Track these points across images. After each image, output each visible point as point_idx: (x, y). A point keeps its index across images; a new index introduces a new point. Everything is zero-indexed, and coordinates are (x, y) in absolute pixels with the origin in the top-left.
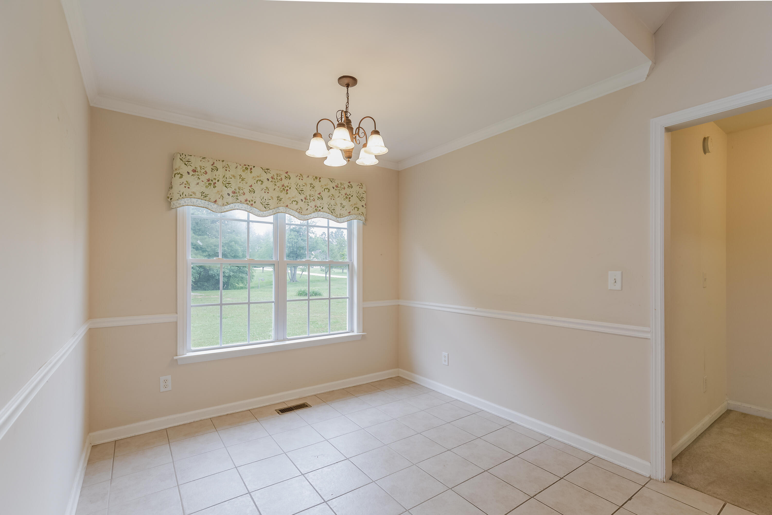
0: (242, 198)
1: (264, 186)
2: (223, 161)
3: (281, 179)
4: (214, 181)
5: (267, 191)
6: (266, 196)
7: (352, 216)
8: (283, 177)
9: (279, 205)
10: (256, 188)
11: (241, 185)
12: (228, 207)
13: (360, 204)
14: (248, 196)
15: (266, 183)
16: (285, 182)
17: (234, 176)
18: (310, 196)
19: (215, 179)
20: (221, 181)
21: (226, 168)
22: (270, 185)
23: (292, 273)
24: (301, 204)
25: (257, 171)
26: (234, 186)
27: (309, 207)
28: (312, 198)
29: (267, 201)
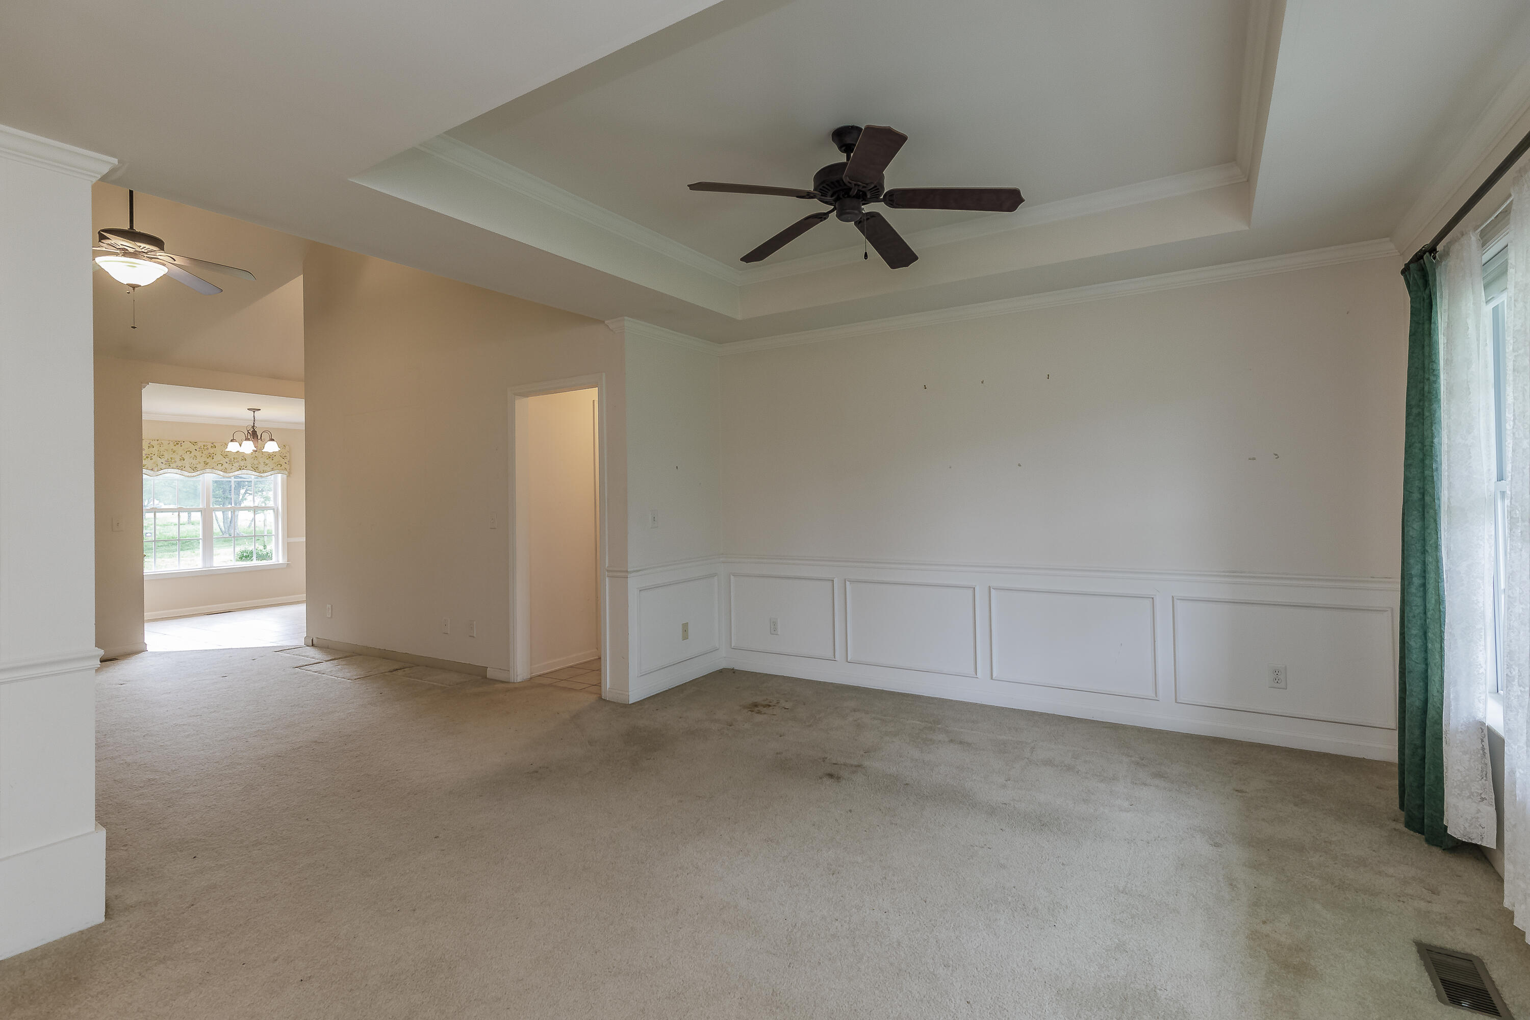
0: (173, 465)
1: (192, 455)
2: (158, 440)
3: (208, 449)
4: (151, 455)
5: (195, 458)
6: (194, 462)
7: (276, 471)
8: (209, 447)
9: (205, 467)
10: (186, 456)
11: (173, 456)
12: (161, 472)
13: (283, 461)
14: (179, 463)
15: (194, 453)
16: (212, 451)
17: (167, 450)
18: (234, 458)
19: (152, 454)
20: (156, 454)
21: (160, 445)
22: (198, 454)
23: (227, 518)
24: (225, 465)
25: (187, 445)
26: (167, 456)
27: (233, 467)
28: (235, 460)
29: (195, 465)
